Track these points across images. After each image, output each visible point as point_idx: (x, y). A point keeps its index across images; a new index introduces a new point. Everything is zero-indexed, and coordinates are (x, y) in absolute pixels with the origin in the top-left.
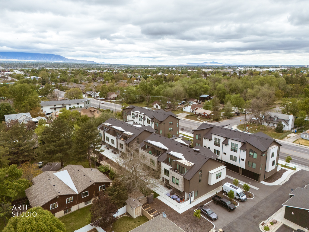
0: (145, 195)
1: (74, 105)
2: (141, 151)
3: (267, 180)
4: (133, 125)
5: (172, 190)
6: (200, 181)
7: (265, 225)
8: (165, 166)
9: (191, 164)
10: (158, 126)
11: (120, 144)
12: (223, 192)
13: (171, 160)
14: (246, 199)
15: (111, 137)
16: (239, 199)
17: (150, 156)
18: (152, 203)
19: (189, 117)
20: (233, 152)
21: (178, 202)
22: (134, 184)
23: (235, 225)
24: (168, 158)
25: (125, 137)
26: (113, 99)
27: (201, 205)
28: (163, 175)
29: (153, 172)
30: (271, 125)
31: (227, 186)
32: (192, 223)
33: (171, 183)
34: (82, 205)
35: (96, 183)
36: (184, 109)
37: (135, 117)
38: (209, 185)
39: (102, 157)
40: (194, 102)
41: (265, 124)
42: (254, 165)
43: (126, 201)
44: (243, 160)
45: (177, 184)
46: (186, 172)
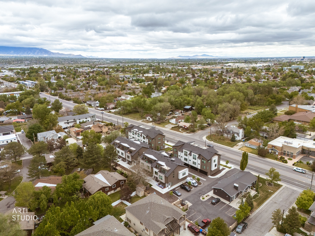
0: (145, 185)
1: (83, 120)
2: (141, 161)
3: (212, 175)
4: (134, 141)
5: (159, 182)
6: (174, 177)
7: (203, 197)
8: (155, 170)
9: (169, 168)
10: (151, 141)
11: (128, 156)
12: (187, 182)
13: (159, 166)
14: (197, 185)
15: (121, 151)
16: (194, 186)
17: (146, 164)
18: (149, 190)
19: (173, 128)
20: (194, 160)
21: (162, 188)
22: (139, 180)
23: (189, 198)
24: (157, 165)
25: (131, 152)
26: (111, 109)
27: (174, 190)
28: (154, 174)
29: (149, 173)
30: (229, 136)
31: (189, 179)
32: (168, 197)
33: (159, 179)
34: (113, 192)
35: (119, 180)
36: (170, 121)
37: (135, 134)
38: (179, 179)
39: (117, 165)
40: (179, 112)
41: (225, 135)
42: (205, 167)
43: (136, 189)
44: (199, 164)
45: (162, 179)
46: (166, 172)
